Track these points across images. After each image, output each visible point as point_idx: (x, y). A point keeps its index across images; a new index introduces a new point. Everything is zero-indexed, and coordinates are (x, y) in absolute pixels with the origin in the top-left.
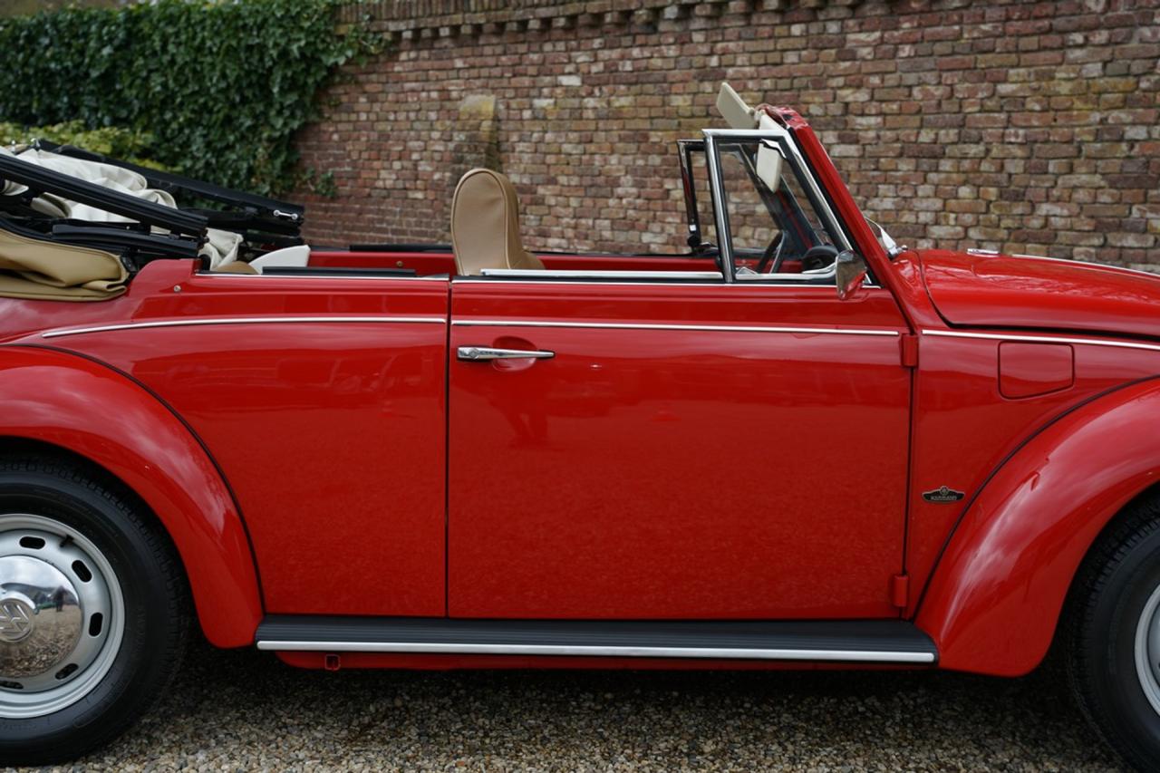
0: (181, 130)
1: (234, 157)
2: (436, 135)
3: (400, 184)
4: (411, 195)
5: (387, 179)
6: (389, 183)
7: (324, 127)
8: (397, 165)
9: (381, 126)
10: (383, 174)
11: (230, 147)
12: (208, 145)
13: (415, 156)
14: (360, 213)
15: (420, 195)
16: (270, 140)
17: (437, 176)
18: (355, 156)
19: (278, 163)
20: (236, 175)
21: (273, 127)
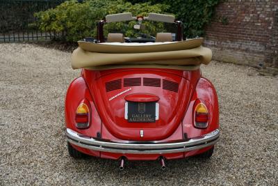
0: (178, 4)
1: (195, 12)
2: (267, 6)
3: (252, 21)
4: (256, 24)
5: (247, 19)
6: (248, 20)
7: (225, 3)
8: (251, 15)
9: (247, 3)
10: (246, 17)
11: (194, 9)
12: (186, 8)
13: (259, 13)
14: (236, 28)
15: (259, 24)
16: (208, 7)
17: (267, 19)
18: (236, 12)
19: (210, 14)
20: (195, 16)
21: (209, 4)
